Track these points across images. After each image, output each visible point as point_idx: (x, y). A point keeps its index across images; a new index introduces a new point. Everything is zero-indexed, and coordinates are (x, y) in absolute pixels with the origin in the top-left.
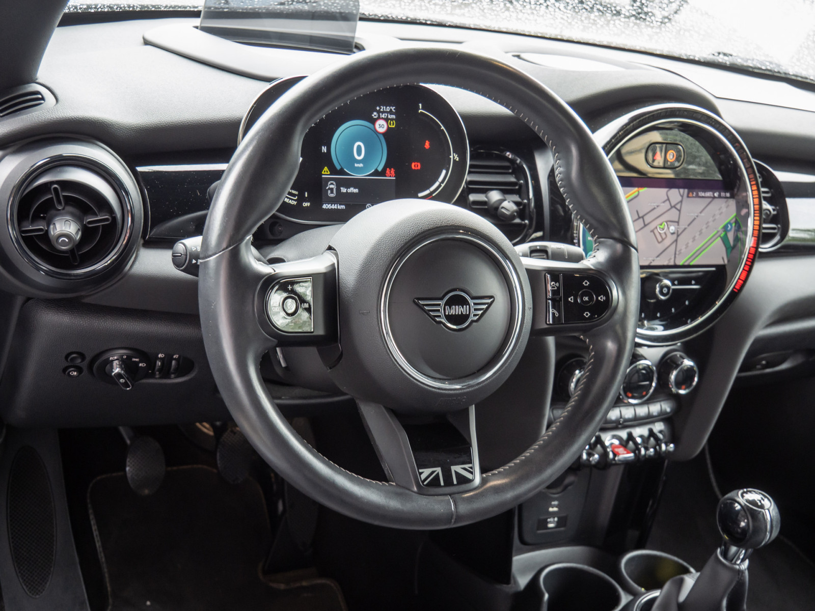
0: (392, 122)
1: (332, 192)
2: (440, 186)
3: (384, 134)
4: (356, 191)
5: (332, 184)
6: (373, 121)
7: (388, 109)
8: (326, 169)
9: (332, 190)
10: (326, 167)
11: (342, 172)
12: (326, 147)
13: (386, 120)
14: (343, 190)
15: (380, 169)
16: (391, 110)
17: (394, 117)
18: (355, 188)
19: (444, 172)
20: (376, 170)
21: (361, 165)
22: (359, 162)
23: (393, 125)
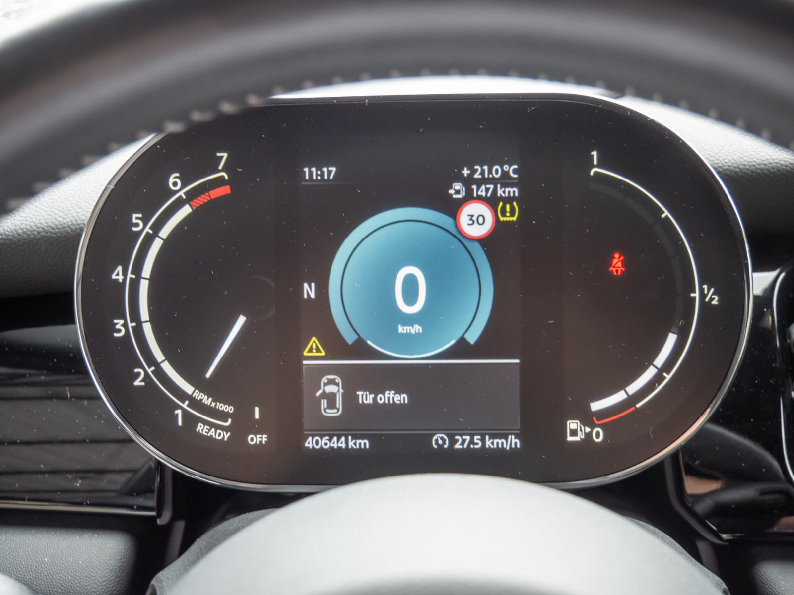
0: (508, 207)
1: (332, 405)
2: (658, 378)
3: (484, 242)
4: (401, 398)
5: (331, 382)
6: (452, 208)
7: (497, 171)
8: (314, 342)
9: (331, 398)
10: (314, 339)
11: (360, 349)
12: (313, 285)
13: (492, 201)
14: (365, 398)
15: (472, 337)
16: (505, 174)
17: (514, 191)
18: (398, 391)
19: (671, 339)
20: (462, 341)
21: (417, 329)
22: (409, 320)
23: (512, 214)
